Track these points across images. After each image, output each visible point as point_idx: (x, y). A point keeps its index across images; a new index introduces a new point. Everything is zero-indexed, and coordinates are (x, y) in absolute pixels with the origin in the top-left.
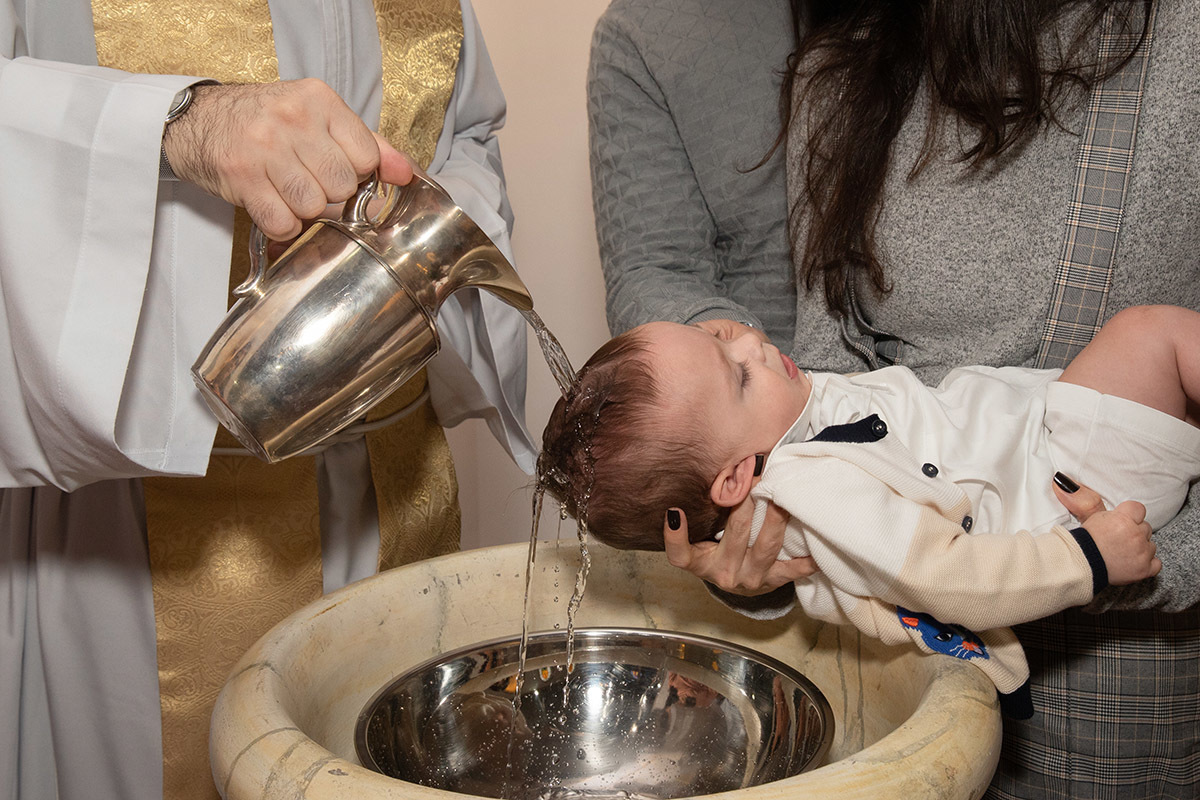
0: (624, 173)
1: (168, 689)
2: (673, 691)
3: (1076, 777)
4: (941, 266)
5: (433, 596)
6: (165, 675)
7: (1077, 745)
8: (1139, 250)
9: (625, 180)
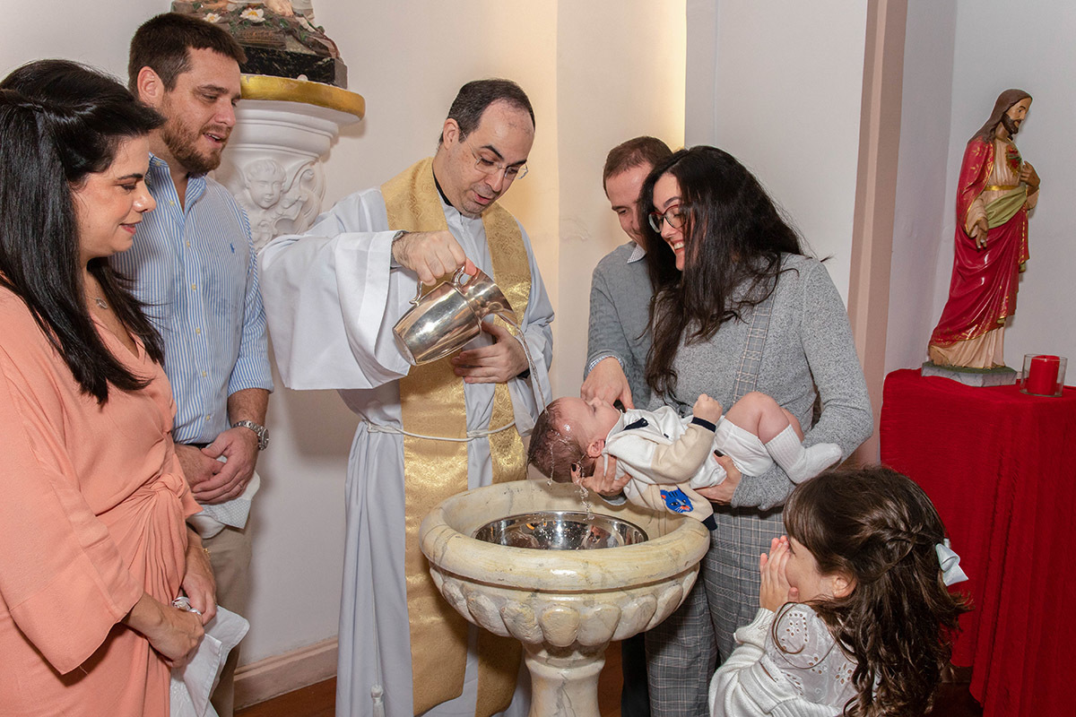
0: (597, 330)
1: (408, 523)
2: (592, 533)
3: (743, 579)
4: (697, 373)
5: (508, 494)
6: (407, 518)
7: (743, 565)
8: (769, 368)
9: (596, 333)
